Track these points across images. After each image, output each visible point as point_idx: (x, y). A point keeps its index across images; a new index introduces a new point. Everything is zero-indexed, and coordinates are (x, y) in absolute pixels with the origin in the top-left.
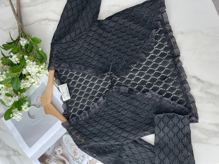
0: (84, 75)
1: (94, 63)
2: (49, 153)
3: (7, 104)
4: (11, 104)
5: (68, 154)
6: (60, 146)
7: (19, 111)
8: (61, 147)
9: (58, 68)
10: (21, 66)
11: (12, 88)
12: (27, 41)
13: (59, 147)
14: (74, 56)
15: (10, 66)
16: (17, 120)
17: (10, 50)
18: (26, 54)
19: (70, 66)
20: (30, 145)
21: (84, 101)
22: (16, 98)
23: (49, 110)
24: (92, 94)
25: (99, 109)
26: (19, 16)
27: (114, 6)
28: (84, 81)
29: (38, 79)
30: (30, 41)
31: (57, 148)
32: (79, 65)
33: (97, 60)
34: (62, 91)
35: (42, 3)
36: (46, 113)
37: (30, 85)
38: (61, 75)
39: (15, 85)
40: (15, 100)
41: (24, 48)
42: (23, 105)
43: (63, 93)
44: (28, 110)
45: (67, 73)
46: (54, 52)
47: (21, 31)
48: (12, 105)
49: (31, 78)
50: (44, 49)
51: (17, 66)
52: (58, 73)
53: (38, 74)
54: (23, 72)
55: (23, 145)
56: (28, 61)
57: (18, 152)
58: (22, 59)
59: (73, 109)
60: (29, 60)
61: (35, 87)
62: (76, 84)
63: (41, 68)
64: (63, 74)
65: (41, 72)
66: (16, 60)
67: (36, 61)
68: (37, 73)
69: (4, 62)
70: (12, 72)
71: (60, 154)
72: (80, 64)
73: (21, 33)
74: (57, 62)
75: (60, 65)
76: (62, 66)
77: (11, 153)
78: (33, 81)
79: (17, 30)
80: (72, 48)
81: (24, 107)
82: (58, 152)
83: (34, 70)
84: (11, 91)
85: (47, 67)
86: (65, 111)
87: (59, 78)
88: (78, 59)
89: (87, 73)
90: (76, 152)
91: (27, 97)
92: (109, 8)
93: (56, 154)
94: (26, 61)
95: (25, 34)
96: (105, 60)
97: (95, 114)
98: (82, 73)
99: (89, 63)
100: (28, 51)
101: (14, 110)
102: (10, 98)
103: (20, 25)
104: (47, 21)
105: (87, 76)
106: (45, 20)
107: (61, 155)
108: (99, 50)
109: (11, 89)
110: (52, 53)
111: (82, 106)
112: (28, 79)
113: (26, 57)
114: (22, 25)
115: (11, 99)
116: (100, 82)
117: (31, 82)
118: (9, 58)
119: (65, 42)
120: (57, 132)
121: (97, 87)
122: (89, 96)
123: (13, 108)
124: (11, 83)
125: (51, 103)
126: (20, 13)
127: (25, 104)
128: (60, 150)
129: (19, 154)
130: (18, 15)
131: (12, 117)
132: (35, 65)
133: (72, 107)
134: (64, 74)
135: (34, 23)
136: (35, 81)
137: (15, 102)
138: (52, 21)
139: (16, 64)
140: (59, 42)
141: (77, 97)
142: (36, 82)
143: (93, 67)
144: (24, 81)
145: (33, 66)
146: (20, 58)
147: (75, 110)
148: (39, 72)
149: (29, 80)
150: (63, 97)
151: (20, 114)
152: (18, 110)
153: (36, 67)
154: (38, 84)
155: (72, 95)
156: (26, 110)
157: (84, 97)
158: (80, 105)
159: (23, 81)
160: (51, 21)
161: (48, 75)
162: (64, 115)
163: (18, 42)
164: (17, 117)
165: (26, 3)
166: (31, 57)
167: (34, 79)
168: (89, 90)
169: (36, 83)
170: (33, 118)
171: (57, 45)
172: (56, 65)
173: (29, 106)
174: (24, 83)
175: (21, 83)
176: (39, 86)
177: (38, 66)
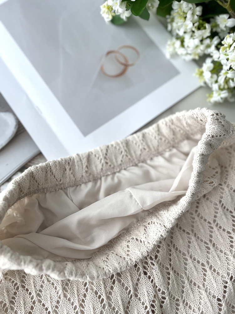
54: (225, 16)
117: (187, 38)
144: (197, 13)
149: (198, 33)
154: (175, 55)
159: (199, 10)
167: (197, 47)
169: (181, 51)
173: (116, 20)
174: (193, 14)
175: (193, 5)
176: (168, 56)
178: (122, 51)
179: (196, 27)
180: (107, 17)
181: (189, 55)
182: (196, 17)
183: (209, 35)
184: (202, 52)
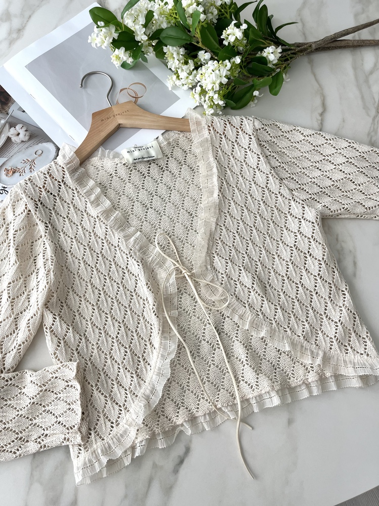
2: (12, 110)
3: (127, 15)
4: (128, 23)
5: (11, 154)
6: (30, 136)
7: (111, 41)
8: (27, 138)
10: (217, 49)
11: (164, 26)
12: (274, 62)
13: (28, 133)
15: (215, 21)
16: (90, 37)
17: (254, 23)
18: (244, 59)
20: (34, 67)
22: (142, 35)
26: (332, 45)
27: (355, 263)
29: (186, 87)
30: (273, 70)
31: (24, 129)
35: (363, 98)
37: (173, 69)
39: (172, 33)
40: (138, 33)
41: (258, 55)
42: (126, 50)
44: (115, 63)
47: (299, 49)
48: (126, 27)
49: (188, 72)
50: (256, 101)
51: (217, 38)
55: (33, 50)
56: (229, 65)
57: (18, 38)
58: (232, 51)
60: (231, 67)
61: (169, 80)
66: (230, 37)
67: (228, 84)
68: (201, 86)
69: (225, 8)
70: (202, 26)
71: (10, 136)
73: (292, 48)
77: (16, 23)
78: (183, 75)
79: (300, 40)
81: (121, 54)
82: (16, 133)
84: (158, 24)
90: (14, 173)
91: (145, 60)
92: (350, 251)
93: (10, 127)
94: (227, 61)
95: (291, 58)
100: (250, 66)
101: (113, 30)
102: (142, 20)
103: (311, 46)
104: (320, 110)
106: (324, 105)
107: (9, 139)
109: (162, 23)
112: (186, 63)
113: (238, 60)
114: (312, 52)
115: (141, 23)
117: (179, 71)
118: (236, 20)
120: (61, 128)
123: (118, 28)
124: (177, 26)
126: (340, 47)
127: (127, 55)
128: (21, 136)
129: (11, 42)
130: (335, 43)
131: (97, 24)
132: (218, 82)
135: (317, 80)
136: (183, 81)
137: (133, 32)
138: (319, 122)
139: (222, 37)
142: (180, 83)
144: (182, 53)
145: (217, 76)
146: (234, 46)
149: (185, 67)
151: (105, 44)
152: (114, 39)
153: (214, 83)
154: (175, 87)
156: (113, 58)
159: (182, 51)
160: (320, 118)
163: (272, 41)
164: (97, 36)
165: (362, 60)
166: (237, 72)
167: (187, 77)
169: (178, 83)
173: (124, 65)
174: (178, 54)
175: (176, 48)
176: (170, 89)
177: (216, 87)
178: (132, 87)
179: (182, 63)
180: (117, 64)
181: (185, 85)
182: (181, 56)
183: (194, 68)
184: (193, 81)
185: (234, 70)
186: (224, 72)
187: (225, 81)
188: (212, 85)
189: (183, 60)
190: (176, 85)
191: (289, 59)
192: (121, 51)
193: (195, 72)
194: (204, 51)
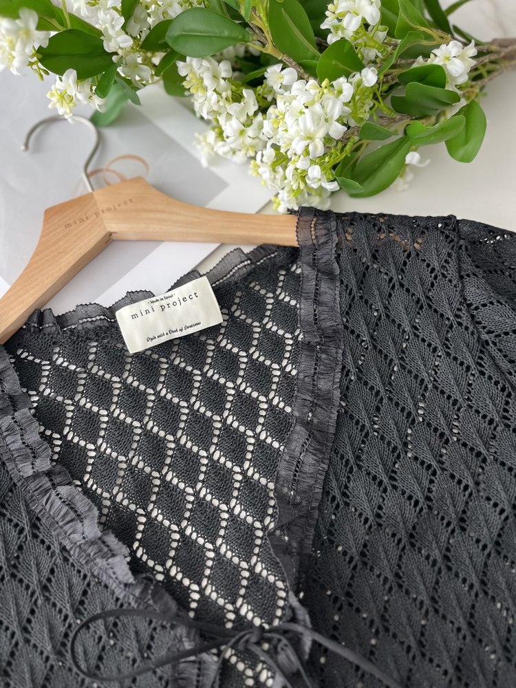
0: (280, 425)
1: (362, 495)
7: (29, 50)
9: (314, 264)
10: (314, 57)
12: (461, 81)
14: (393, 355)
19: (329, 337)
21: (120, 435)
22: (118, 35)
23: (68, 225)
24: (165, 485)
25: (64, 549)
28: (242, 429)
29: (240, 157)
30: (457, 99)
32: (337, 394)
33: (379, 516)
34: (175, 299)
36: (50, 213)
37: (206, 117)
38: (272, 284)
40: (111, 32)
41: (415, 66)
42: (81, 77)
43: (164, 303)
44: (61, 110)
45: (287, 317)
46: (402, 240)
48: (74, 19)
49: (243, 119)
50: (410, 177)
51: (312, 30)
52: (282, 268)
53: (269, 152)
54: (277, 68)
56: (347, 91)
58: (349, 60)
59: (72, 367)
60: (353, 97)
61: (199, 142)
62: (222, 381)
63: (305, 171)
64: (276, 297)
65: (285, 168)
66: (344, 22)
67: (345, 140)
68: (276, 147)
72: (344, 397)
73: (494, 48)
74: (344, 256)
75: (330, 275)
76: (324, 287)
78: (231, 127)
80: (437, 343)
81: (71, 87)
83: (292, 131)
84: (161, 10)
85: (315, 202)
86: (61, 320)
87: (252, 275)
88: (377, 382)
89: (296, 446)
95: (489, 72)
96: (385, 567)
97: (35, 523)
98: (288, 409)
99: (358, 458)
100: (400, 93)
105: (276, 445)
108: (449, 524)
109: (171, 5)
110: (396, 226)
111: (88, 424)
112: (237, 98)
113: (370, 77)
115: (112, 4)
116: (243, 538)
117: (222, 120)
119: (470, 299)
121: (207, 520)
122: (148, 470)
125: (110, 234)
127: (87, 89)
132: (321, 134)
133: (86, 361)
134: (278, 302)
136: (232, 143)
137: (100, 33)
139: (323, 27)
140: (468, 266)
141: (142, 387)
142: (226, 149)
143: (334, 484)
144: (224, 74)
145: (317, 120)
146: (355, 47)
147: (65, 381)
148: (281, 160)
149: (234, 108)
150: (144, 304)
151: (16, 63)
152: (41, 48)
153: (311, 138)
154: (216, 159)
155: (156, 356)
156: (53, 98)
157: (147, 433)
158: (95, 409)
159: (224, 69)
161: (268, 212)
162: (39, 316)
166: (367, 108)
167: (242, 133)
168: (187, 466)
169: (221, 148)
170: (26, 145)
171: (449, 255)
172: (327, 255)
174: (215, 77)
175: (209, 61)
176: (204, 163)
177: (316, 148)
179: (227, 99)
180: (66, 113)
181: (238, 153)
182: (222, 82)
183: (256, 108)
184: (256, 140)
185: (359, 104)
186: (336, 108)
187: (337, 130)
188: (306, 143)
189: (229, 93)
190: (216, 154)
191: (485, 74)
192: (68, 78)
193: (260, 117)
194: (280, 66)
